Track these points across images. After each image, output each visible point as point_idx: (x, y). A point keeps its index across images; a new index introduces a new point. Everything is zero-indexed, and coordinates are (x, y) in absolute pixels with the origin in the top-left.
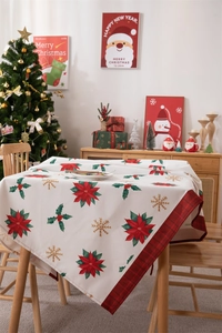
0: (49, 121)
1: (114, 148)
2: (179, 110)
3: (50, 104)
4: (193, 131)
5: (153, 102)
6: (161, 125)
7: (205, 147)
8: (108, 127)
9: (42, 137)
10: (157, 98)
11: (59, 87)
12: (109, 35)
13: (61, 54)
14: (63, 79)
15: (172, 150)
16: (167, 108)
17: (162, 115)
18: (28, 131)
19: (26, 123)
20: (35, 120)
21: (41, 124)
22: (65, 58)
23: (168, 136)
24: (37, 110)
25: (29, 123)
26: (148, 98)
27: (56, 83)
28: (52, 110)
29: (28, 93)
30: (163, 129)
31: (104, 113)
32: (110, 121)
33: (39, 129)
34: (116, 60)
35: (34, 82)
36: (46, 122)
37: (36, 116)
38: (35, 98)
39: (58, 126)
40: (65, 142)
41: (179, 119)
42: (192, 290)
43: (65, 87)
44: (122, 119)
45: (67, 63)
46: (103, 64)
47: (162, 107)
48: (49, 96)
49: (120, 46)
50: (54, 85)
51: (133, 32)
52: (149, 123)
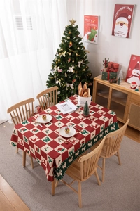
5: (134, 58)
6: (135, 72)
9: (74, 74)
10: (136, 56)
11: (93, 42)
12: (117, 18)
13: (95, 25)
14: (96, 39)
17: (137, 67)
19: (68, 68)
20: (72, 67)
21: (74, 69)
24: (73, 62)
26: (132, 56)
29: (70, 54)
30: (136, 74)
33: (72, 71)
34: (120, 33)
36: (77, 67)
38: (73, 55)
44: (118, 65)
45: (97, 31)
47: (138, 62)
49: (122, 24)
51: (129, 17)
52: (130, 69)
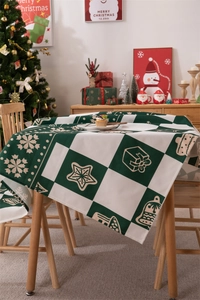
0: (37, 79)
1: (104, 103)
2: (167, 62)
3: (37, 62)
4: (182, 82)
5: (141, 55)
6: (150, 78)
7: (196, 98)
8: (96, 82)
9: (32, 96)
10: (144, 51)
11: (43, 44)
13: (44, 8)
14: (47, 35)
15: (162, 102)
16: (155, 60)
17: (151, 68)
18: (17, 91)
19: (15, 83)
20: (23, 79)
21: (30, 83)
22: (48, 13)
23: (158, 89)
24: (25, 69)
25: (18, 83)
26: (136, 51)
27: (39, 40)
28: (39, 69)
29: (14, 52)
30: (152, 82)
31: (92, 68)
32: (98, 77)
33: (29, 88)
34: (101, 13)
35: (19, 40)
36: (35, 81)
37: (24, 75)
38: (22, 57)
39: (47, 84)
40: (53, 100)
41: (168, 71)
42: (197, 233)
43: (50, 44)
44: (110, 73)
45: (49, 18)
46: (88, 17)
47: (151, 59)
48: (35, 53)
50: (38, 43)
52: (137, 77)
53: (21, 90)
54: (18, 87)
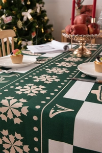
53: (25, 19)
54: (23, 17)
